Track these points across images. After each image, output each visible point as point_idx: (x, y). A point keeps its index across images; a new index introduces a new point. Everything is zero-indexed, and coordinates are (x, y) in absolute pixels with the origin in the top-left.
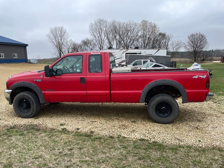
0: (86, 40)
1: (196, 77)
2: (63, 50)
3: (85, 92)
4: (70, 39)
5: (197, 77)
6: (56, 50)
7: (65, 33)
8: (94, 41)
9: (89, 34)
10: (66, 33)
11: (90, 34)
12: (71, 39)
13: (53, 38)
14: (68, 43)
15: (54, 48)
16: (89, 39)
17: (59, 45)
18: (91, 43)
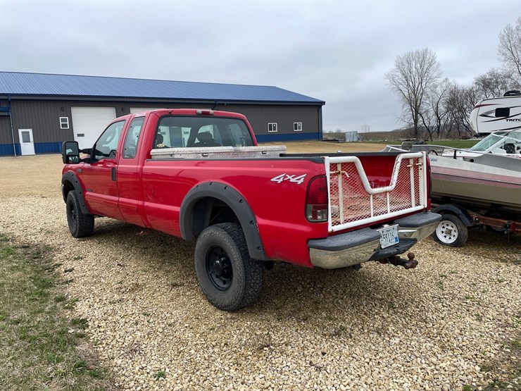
0: (488, 77)
1: (278, 179)
2: (424, 107)
3: (116, 198)
4: (443, 79)
5: (281, 180)
6: (405, 108)
7: (430, 65)
8: (515, 75)
9: (499, 59)
10: (435, 65)
11: (503, 58)
12: (446, 79)
13: (401, 82)
14: (438, 88)
15: (401, 105)
16: (499, 71)
17: (415, 96)
18: (504, 83)
